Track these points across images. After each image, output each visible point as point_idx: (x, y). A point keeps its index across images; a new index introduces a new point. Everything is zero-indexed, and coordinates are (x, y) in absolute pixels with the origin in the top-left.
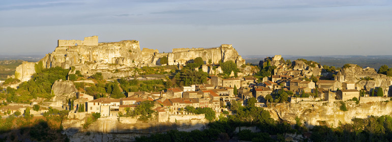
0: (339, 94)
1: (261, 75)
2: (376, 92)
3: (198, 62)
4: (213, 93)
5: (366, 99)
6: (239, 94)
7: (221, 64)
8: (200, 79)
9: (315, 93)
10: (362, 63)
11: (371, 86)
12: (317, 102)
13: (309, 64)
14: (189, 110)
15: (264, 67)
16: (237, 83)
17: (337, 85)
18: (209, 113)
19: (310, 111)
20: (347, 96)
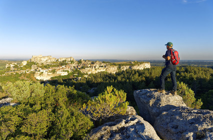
0: (95, 67)
1: (79, 63)
2: (102, 67)
3: (66, 61)
4: (69, 67)
5: (100, 68)
6: (74, 67)
7: (70, 61)
8: (66, 64)
9: (90, 67)
10: (99, 61)
11: (101, 65)
12: (91, 69)
13: (89, 61)
14: (63, 71)
15: (80, 62)
16: (74, 65)
17: (94, 65)
18: (68, 71)
19: (89, 70)
20: (96, 67)
